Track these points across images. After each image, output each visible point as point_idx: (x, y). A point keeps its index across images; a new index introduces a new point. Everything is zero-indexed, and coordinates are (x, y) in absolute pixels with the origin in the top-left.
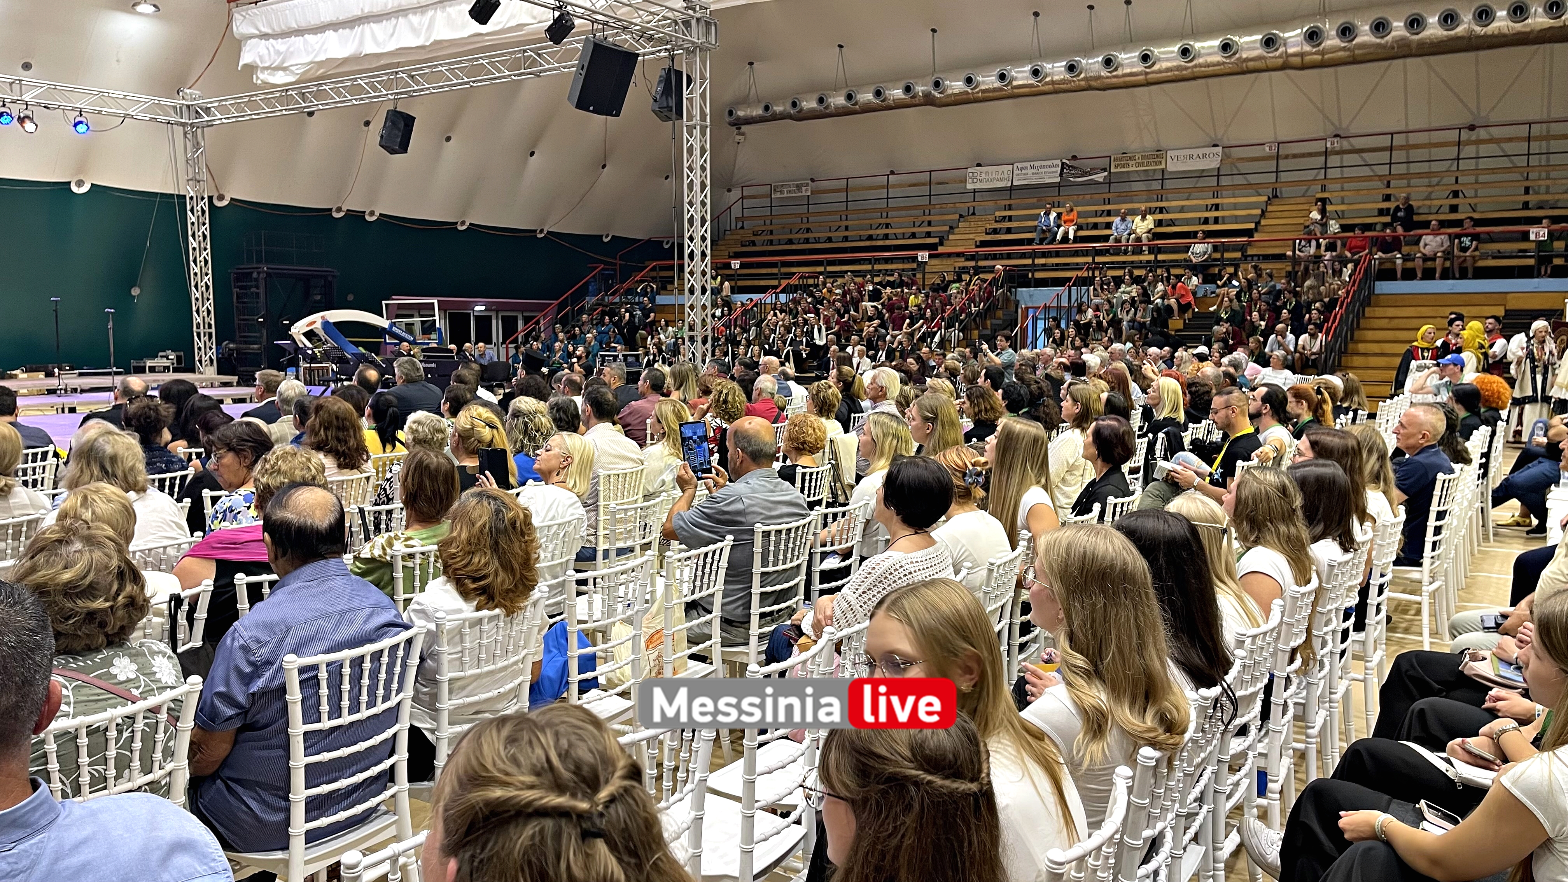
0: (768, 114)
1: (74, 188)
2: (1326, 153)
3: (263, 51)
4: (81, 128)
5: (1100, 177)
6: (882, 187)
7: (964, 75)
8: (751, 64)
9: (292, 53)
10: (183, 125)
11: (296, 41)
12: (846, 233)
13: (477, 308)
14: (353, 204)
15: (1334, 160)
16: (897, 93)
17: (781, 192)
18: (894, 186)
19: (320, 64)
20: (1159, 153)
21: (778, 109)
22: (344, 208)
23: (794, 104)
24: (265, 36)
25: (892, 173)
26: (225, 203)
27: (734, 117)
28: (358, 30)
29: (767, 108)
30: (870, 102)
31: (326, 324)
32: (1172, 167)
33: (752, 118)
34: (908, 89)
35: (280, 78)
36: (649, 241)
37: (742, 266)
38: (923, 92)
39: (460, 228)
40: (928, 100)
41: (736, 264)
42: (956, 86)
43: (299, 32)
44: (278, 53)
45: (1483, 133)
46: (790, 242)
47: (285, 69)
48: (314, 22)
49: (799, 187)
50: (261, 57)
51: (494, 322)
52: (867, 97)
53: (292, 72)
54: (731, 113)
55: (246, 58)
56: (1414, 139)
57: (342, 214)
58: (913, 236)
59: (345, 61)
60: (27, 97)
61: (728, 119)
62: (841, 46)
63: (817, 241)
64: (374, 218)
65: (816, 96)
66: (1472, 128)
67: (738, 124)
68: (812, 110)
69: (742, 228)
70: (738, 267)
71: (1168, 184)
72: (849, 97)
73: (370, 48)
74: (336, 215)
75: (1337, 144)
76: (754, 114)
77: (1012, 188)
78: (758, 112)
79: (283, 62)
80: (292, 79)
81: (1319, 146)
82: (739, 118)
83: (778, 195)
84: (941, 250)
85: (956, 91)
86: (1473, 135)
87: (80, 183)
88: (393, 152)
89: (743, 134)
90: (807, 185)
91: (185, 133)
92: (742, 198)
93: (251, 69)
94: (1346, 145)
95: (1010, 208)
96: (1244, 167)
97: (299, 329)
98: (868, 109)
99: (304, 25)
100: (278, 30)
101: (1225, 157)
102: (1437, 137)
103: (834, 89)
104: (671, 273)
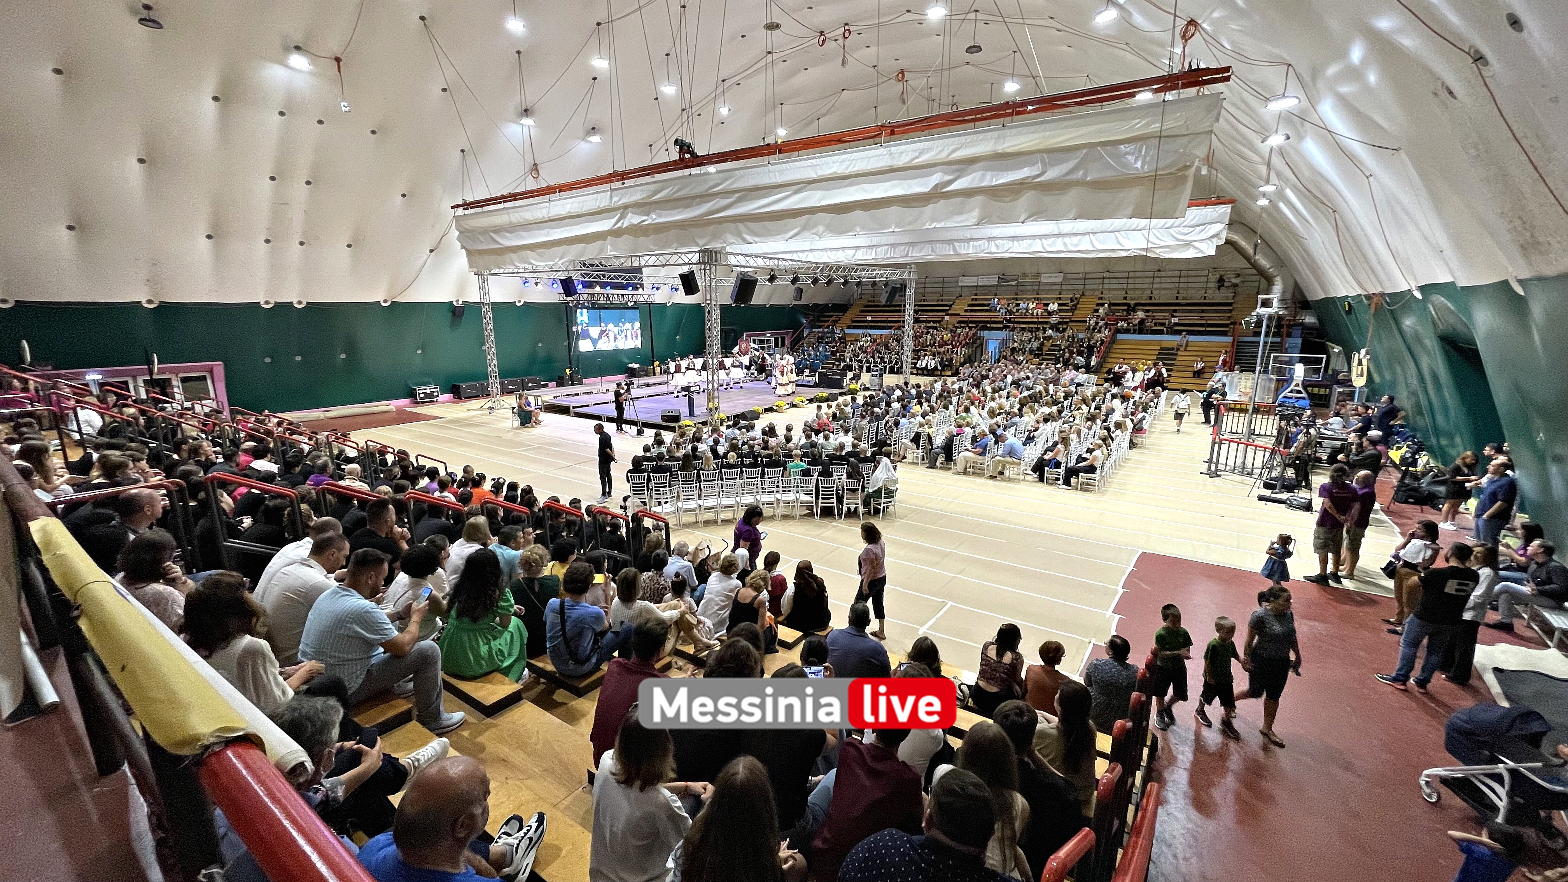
2: (1104, 278)
5: (1014, 283)
13: (768, 335)
15: (1106, 281)
18: (928, 283)
20: (1038, 275)
32: (1043, 279)
39: (767, 306)
41: (869, 318)
45: (1163, 274)
56: (1137, 274)
64: (743, 305)
66: (1159, 271)
71: (1042, 288)
75: (1107, 275)
77: (977, 287)
81: (1101, 275)
86: (1160, 274)
94: (1112, 275)
95: (976, 295)
96: (1072, 282)
101: (1064, 278)
102: (1147, 274)
104: (836, 318)
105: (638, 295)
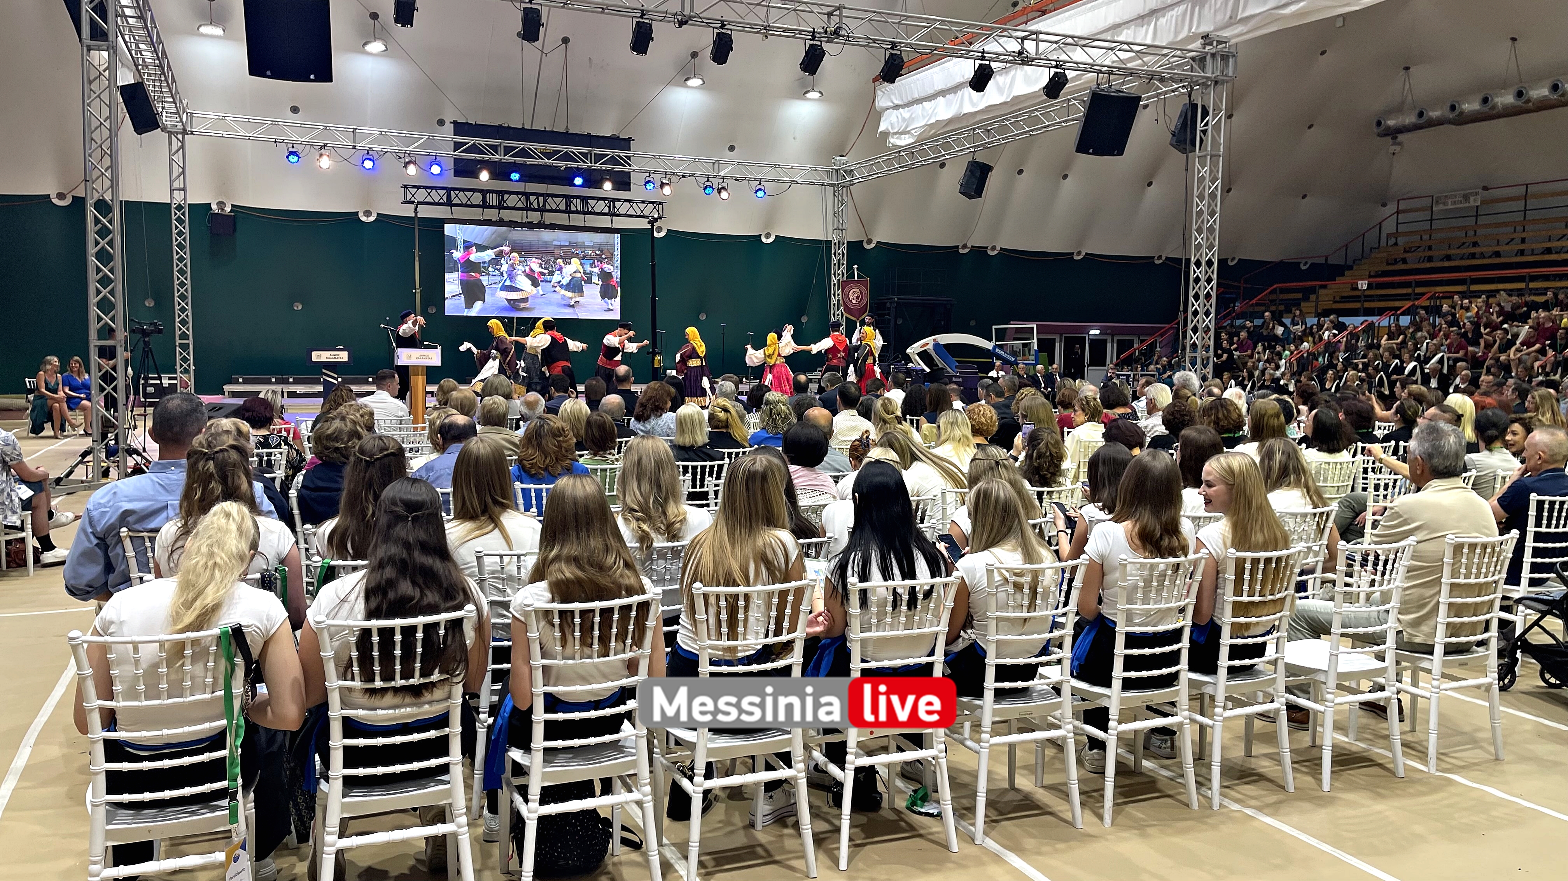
0: (1422, 121)
1: (764, 240)
4: (760, 194)
8: (1407, 69)
9: (913, 119)
10: (833, 185)
11: (917, 108)
12: (1522, 247)
13: (1092, 332)
14: (976, 241)
17: (1445, 204)
19: (931, 126)
21: (1435, 114)
22: (969, 245)
23: (1453, 108)
24: (897, 107)
26: (873, 245)
27: (1382, 127)
28: (960, 93)
29: (1421, 114)
30: (1545, 98)
31: (937, 346)
33: (1404, 127)
35: (904, 141)
36: (1281, 263)
37: (1370, 286)
39: (1076, 258)
41: (1363, 285)
43: (919, 101)
44: (904, 119)
46: (1449, 258)
47: (908, 133)
48: (931, 91)
49: (1466, 197)
50: (892, 125)
51: (1109, 345)
52: (1541, 92)
53: (913, 134)
54: (1379, 123)
55: (882, 127)
57: (967, 250)
59: (950, 121)
60: (722, 174)
61: (1376, 130)
62: (1514, 39)
63: (1482, 256)
64: (995, 252)
65: (1480, 97)
67: (1394, 133)
68: (1476, 112)
69: (1396, 244)
70: (1365, 287)
72: (1520, 94)
73: (968, 109)
74: (961, 251)
76: (1407, 121)
78: (1410, 119)
79: (907, 127)
80: (912, 141)
82: (1389, 128)
83: (1441, 207)
87: (766, 236)
88: (970, 197)
89: (1400, 144)
90: (1477, 194)
91: (834, 192)
92: (1398, 212)
93: (886, 135)
97: (913, 350)
98: (1543, 106)
99: (923, 95)
100: (906, 101)
103: (1504, 86)
104: (1299, 296)
105: (619, 200)
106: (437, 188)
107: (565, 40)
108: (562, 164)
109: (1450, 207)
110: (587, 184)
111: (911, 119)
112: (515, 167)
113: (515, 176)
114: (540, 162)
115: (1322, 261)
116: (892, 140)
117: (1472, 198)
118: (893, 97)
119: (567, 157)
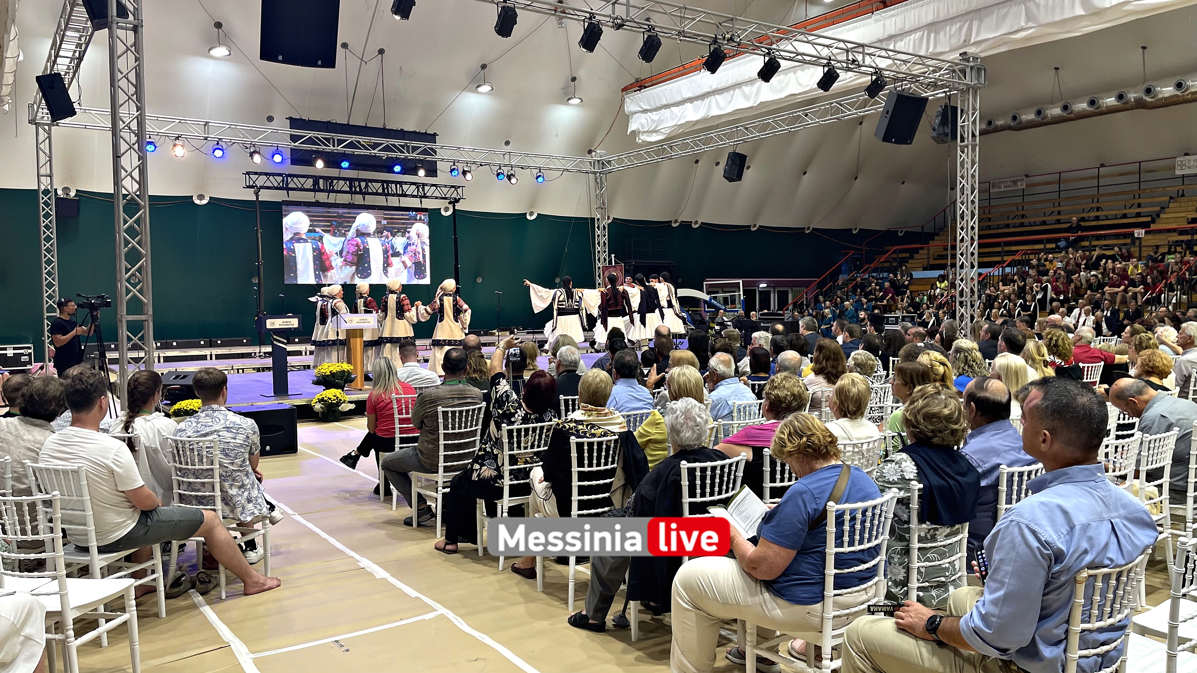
0: (990, 128)
1: (528, 217)
3: (644, 121)
4: (540, 180)
6: (1093, 178)
7: (1175, 81)
9: (662, 120)
10: (595, 173)
11: (666, 112)
12: (1059, 217)
13: (761, 286)
14: (684, 217)
16: (1111, 101)
17: (999, 187)
18: (1104, 176)
19: (681, 126)
21: (1000, 123)
22: (679, 220)
23: (1014, 118)
24: (645, 111)
25: (1102, 165)
26: (610, 221)
28: (707, 101)
29: (990, 123)
30: (1084, 110)
34: (1120, 97)
35: (654, 138)
36: (887, 231)
38: (1135, 98)
39: (753, 229)
40: (1140, 104)
42: (1167, 91)
43: (667, 106)
44: (653, 121)
46: (1008, 226)
47: (658, 131)
48: (679, 99)
49: (1015, 183)
50: (642, 125)
51: (772, 295)
52: (1083, 106)
53: (662, 133)
55: (633, 126)
57: (677, 224)
58: (1125, 216)
59: (697, 122)
60: (512, 162)
62: (1057, 69)
63: (1032, 224)
64: (697, 226)
65: (1035, 109)
68: (1031, 121)
72: (1065, 108)
73: (715, 112)
74: (674, 225)
78: (982, 127)
79: (656, 127)
80: (662, 137)
83: (997, 190)
84: (1153, 227)
85: (1167, 95)
87: (531, 214)
88: (731, 180)
90: (1023, 180)
91: (596, 178)
93: (635, 133)
98: (1083, 116)
99: (671, 101)
100: (654, 107)
103: (1052, 102)
104: (907, 255)
105: (426, 185)
106: (273, 175)
107: (381, 52)
108: (384, 155)
109: (1002, 189)
110: (403, 172)
111: (660, 121)
112: (344, 157)
113: (345, 164)
114: (367, 152)
115: (919, 230)
116: (642, 137)
117: (1019, 183)
118: (642, 104)
119: (387, 149)
